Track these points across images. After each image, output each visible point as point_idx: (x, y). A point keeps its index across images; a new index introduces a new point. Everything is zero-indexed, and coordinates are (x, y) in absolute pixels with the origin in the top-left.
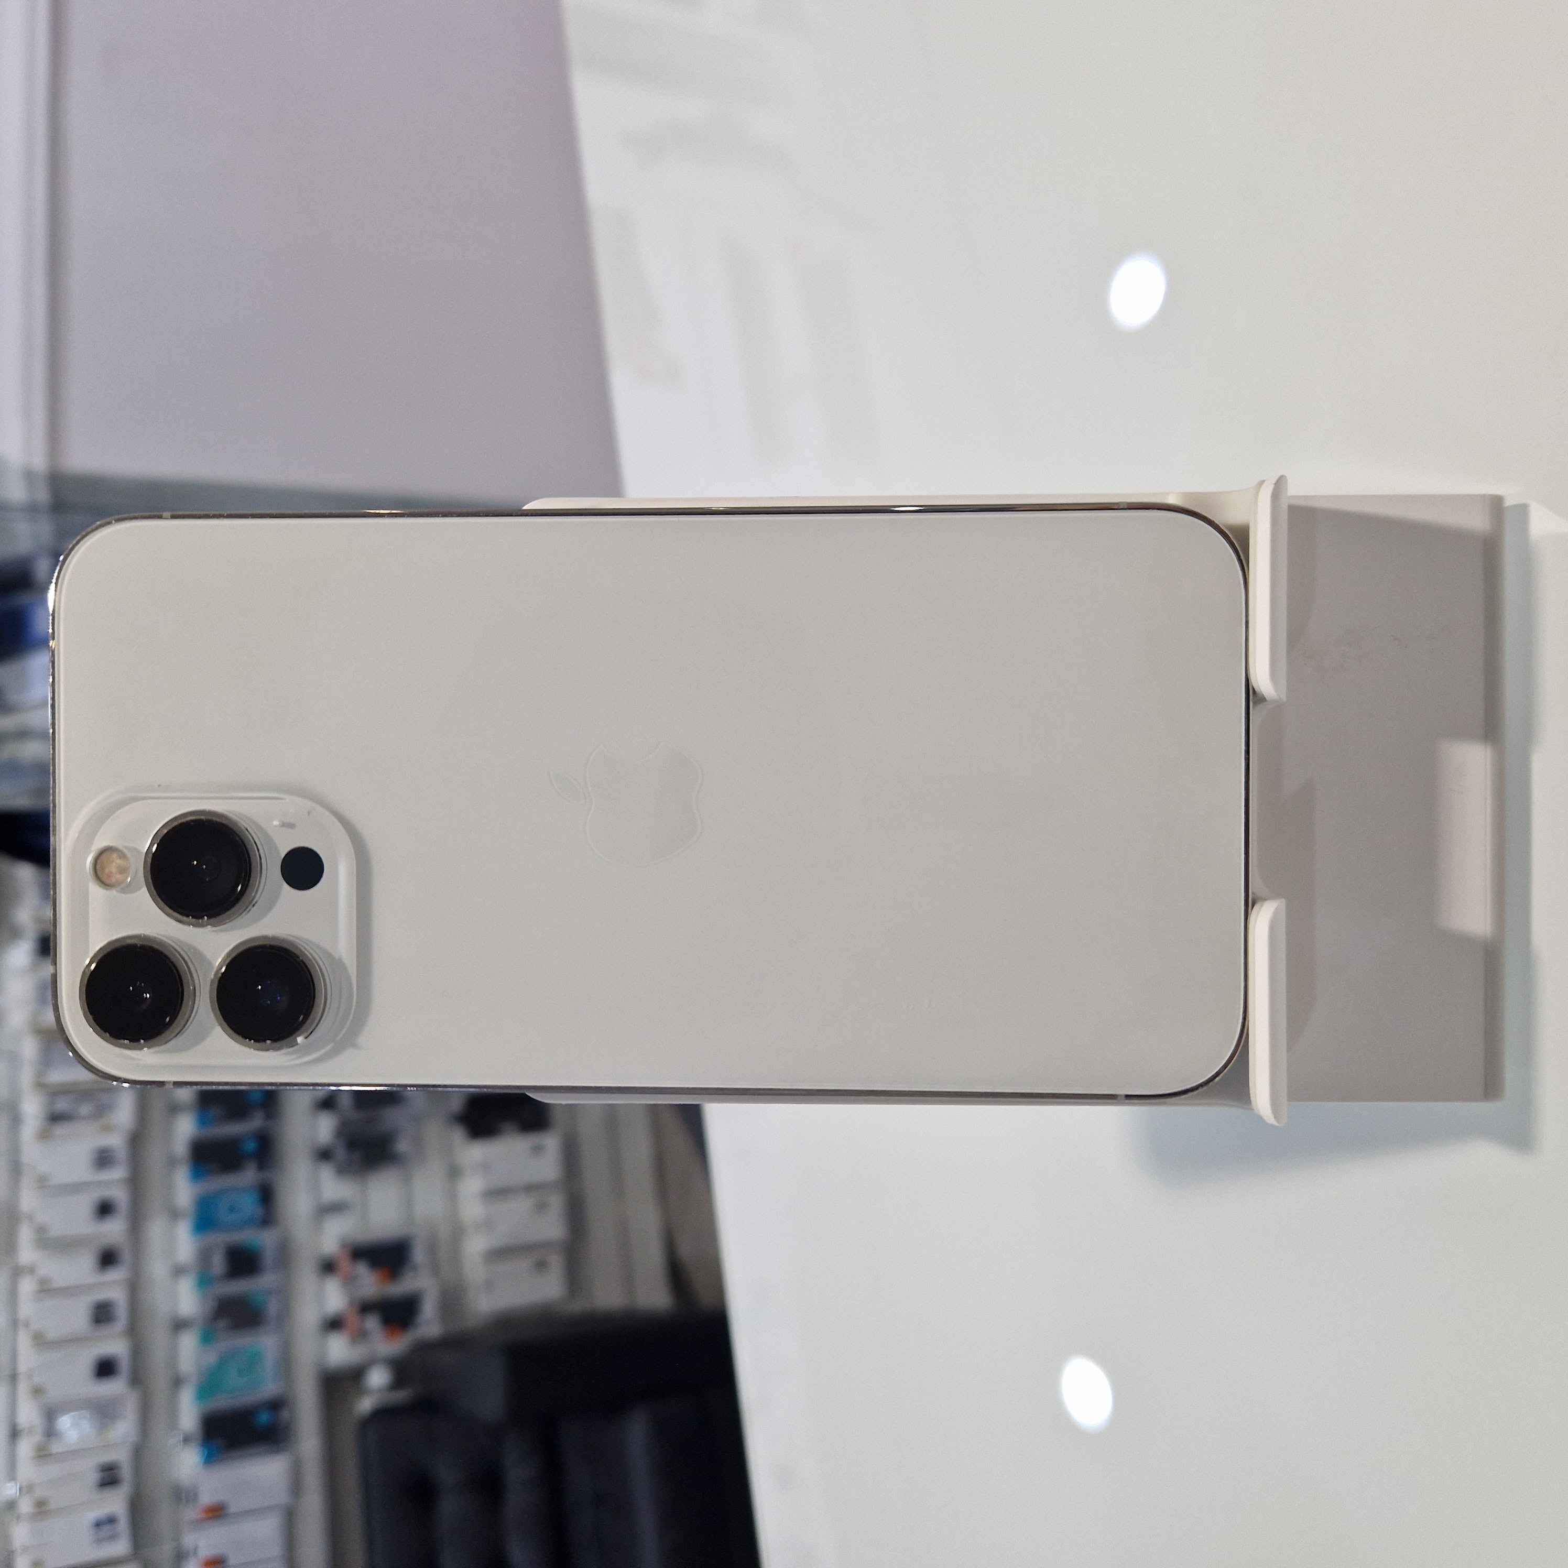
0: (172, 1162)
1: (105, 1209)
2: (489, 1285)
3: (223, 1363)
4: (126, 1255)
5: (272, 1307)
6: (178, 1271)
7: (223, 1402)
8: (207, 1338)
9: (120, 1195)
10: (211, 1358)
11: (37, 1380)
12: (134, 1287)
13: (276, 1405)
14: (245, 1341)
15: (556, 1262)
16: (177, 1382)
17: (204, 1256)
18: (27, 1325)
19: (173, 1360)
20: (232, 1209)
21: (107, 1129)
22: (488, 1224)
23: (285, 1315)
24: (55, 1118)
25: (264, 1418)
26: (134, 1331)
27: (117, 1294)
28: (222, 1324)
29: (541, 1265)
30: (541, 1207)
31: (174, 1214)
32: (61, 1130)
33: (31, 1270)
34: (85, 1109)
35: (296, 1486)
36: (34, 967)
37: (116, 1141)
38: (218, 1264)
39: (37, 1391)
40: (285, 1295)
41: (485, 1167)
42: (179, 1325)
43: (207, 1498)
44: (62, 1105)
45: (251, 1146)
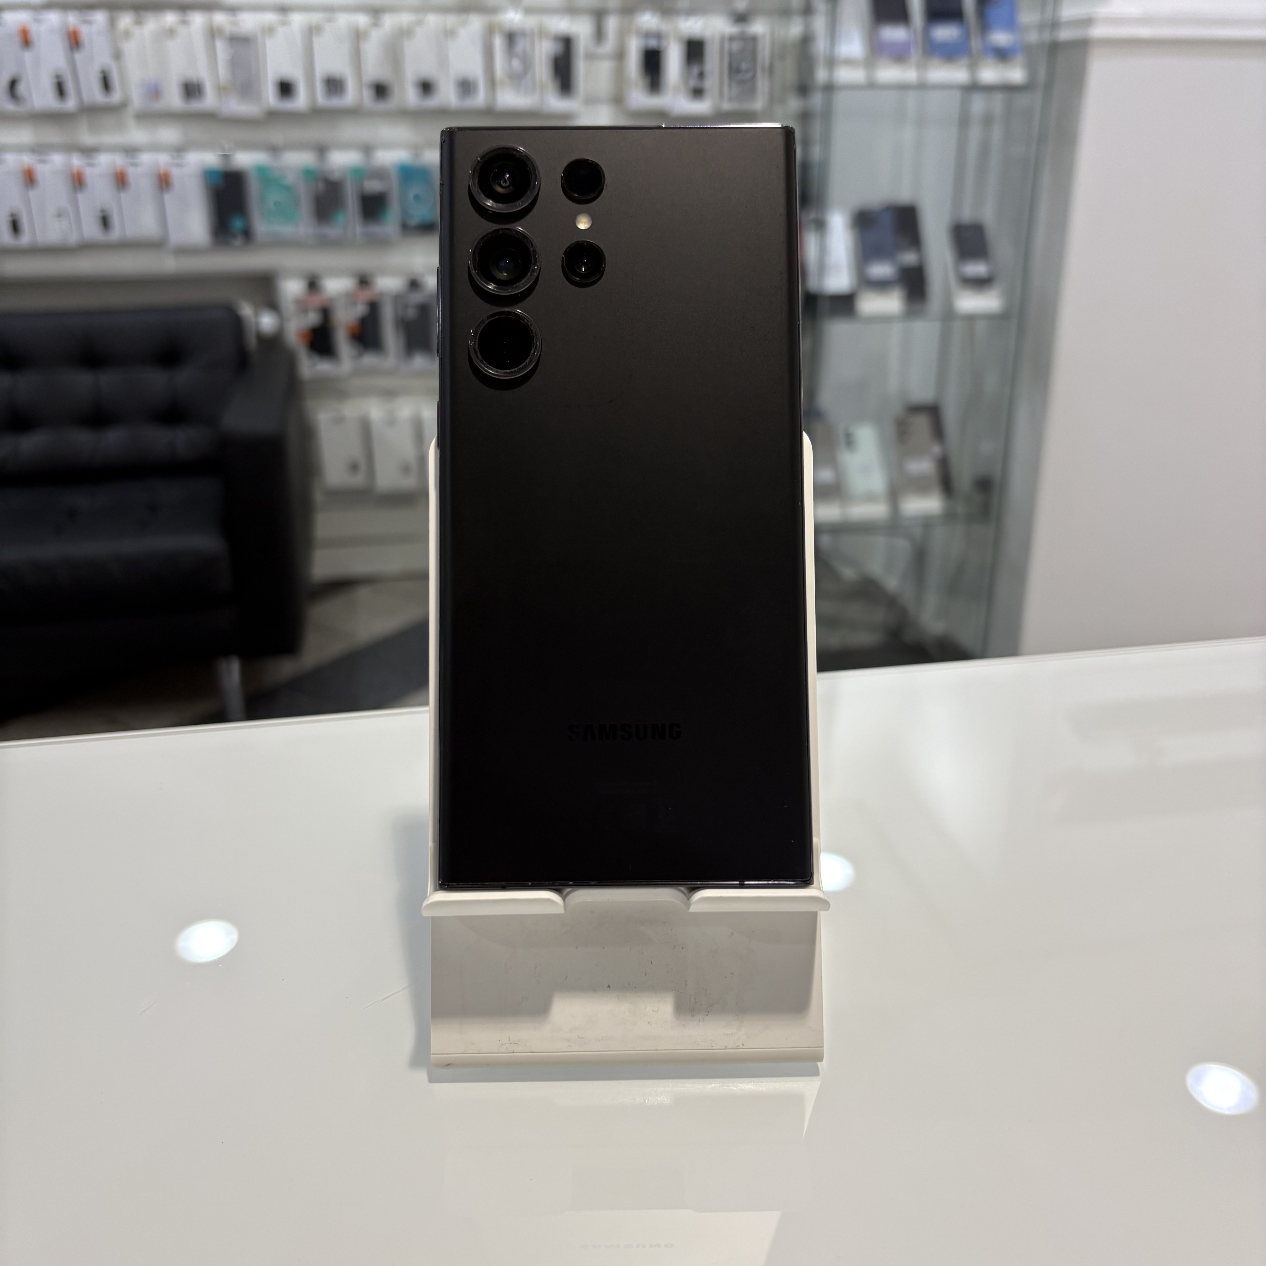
1: (426, 87)
5: (331, 231)
6: (367, 151)
7: (254, 188)
8: (308, 174)
9: (438, 100)
10: (290, 179)
11: (280, 30)
12: (356, 112)
13: (247, 234)
14: (305, 208)
15: (358, 480)
16: (274, 150)
17: (380, 173)
18: (330, 20)
19: (293, 146)
20: (417, 197)
22: (391, 422)
23: (325, 244)
24: (511, 36)
25: (237, 224)
26: (317, 114)
27: (349, 98)
28: (321, 187)
29: (354, 467)
30: (406, 469)
31: (417, 148)
33: (376, 24)
34: (516, 64)
35: (183, 251)
37: (483, 96)
39: (269, 31)
42: (321, 150)
43: (176, 173)
44: (521, 43)
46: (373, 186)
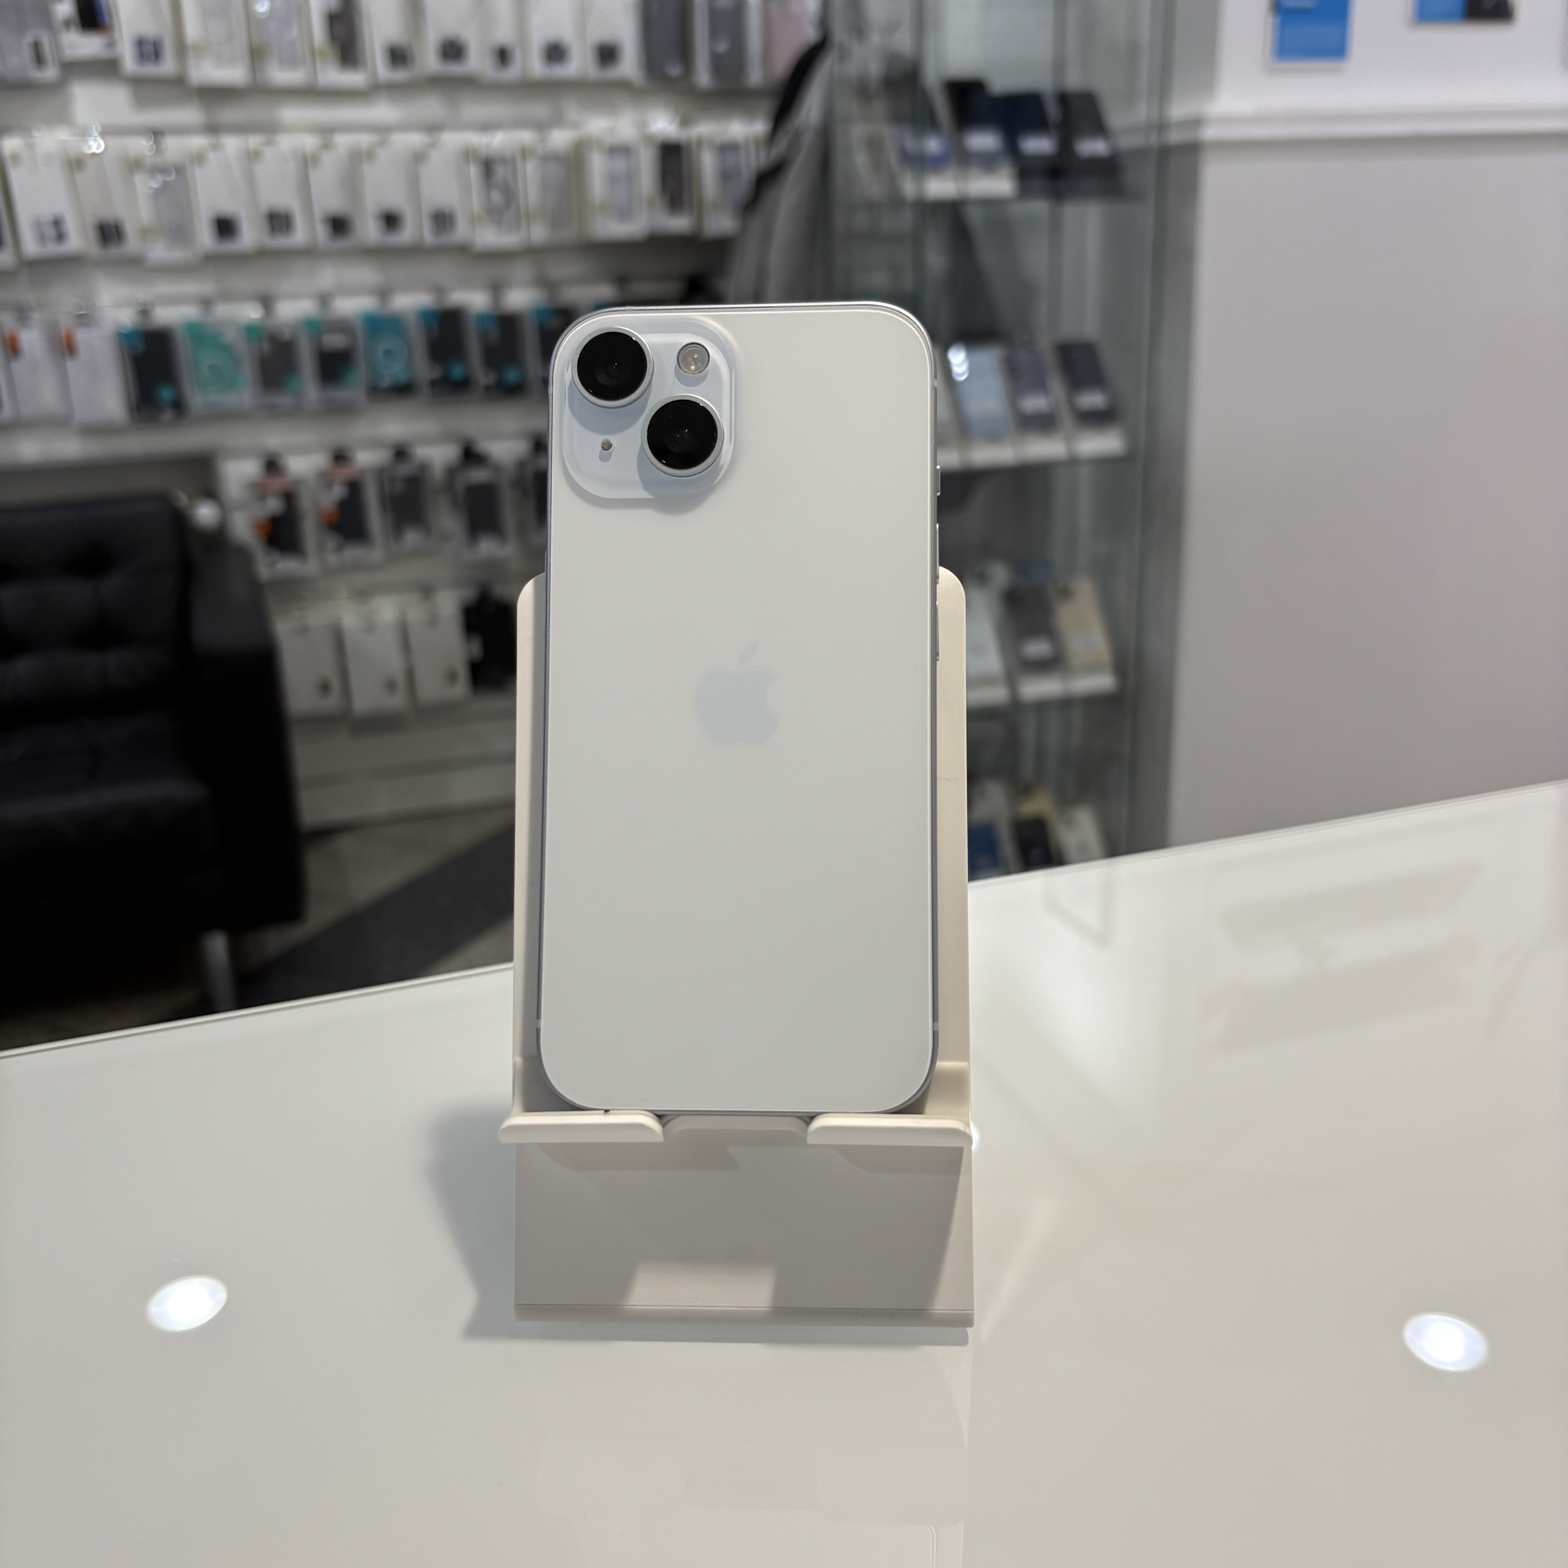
0: (440, 291)
1: (391, 221)
2: (304, 630)
3: (226, 348)
4: (342, 244)
5: (284, 400)
7: (184, 351)
8: (252, 331)
9: (406, 235)
10: (230, 336)
11: (212, 156)
12: (309, 253)
13: (179, 406)
14: (248, 372)
15: (327, 704)
16: (206, 303)
17: (343, 326)
18: (269, 143)
19: (228, 297)
20: (388, 352)
21: (473, 221)
22: (370, 627)
23: (273, 413)
24: (488, 166)
25: (166, 394)
26: (261, 256)
27: (299, 236)
28: (266, 347)
29: (325, 688)
30: (391, 686)
31: (383, 293)
32: (474, 172)
33: (327, 146)
34: (496, 196)
35: (91, 430)
36: (648, 139)
37: (461, 231)
38: (332, 341)
39: (199, 158)
40: (295, 414)
41: (433, 621)
42: (267, 302)
43: (82, 336)
44: (500, 172)
46: (335, 341)
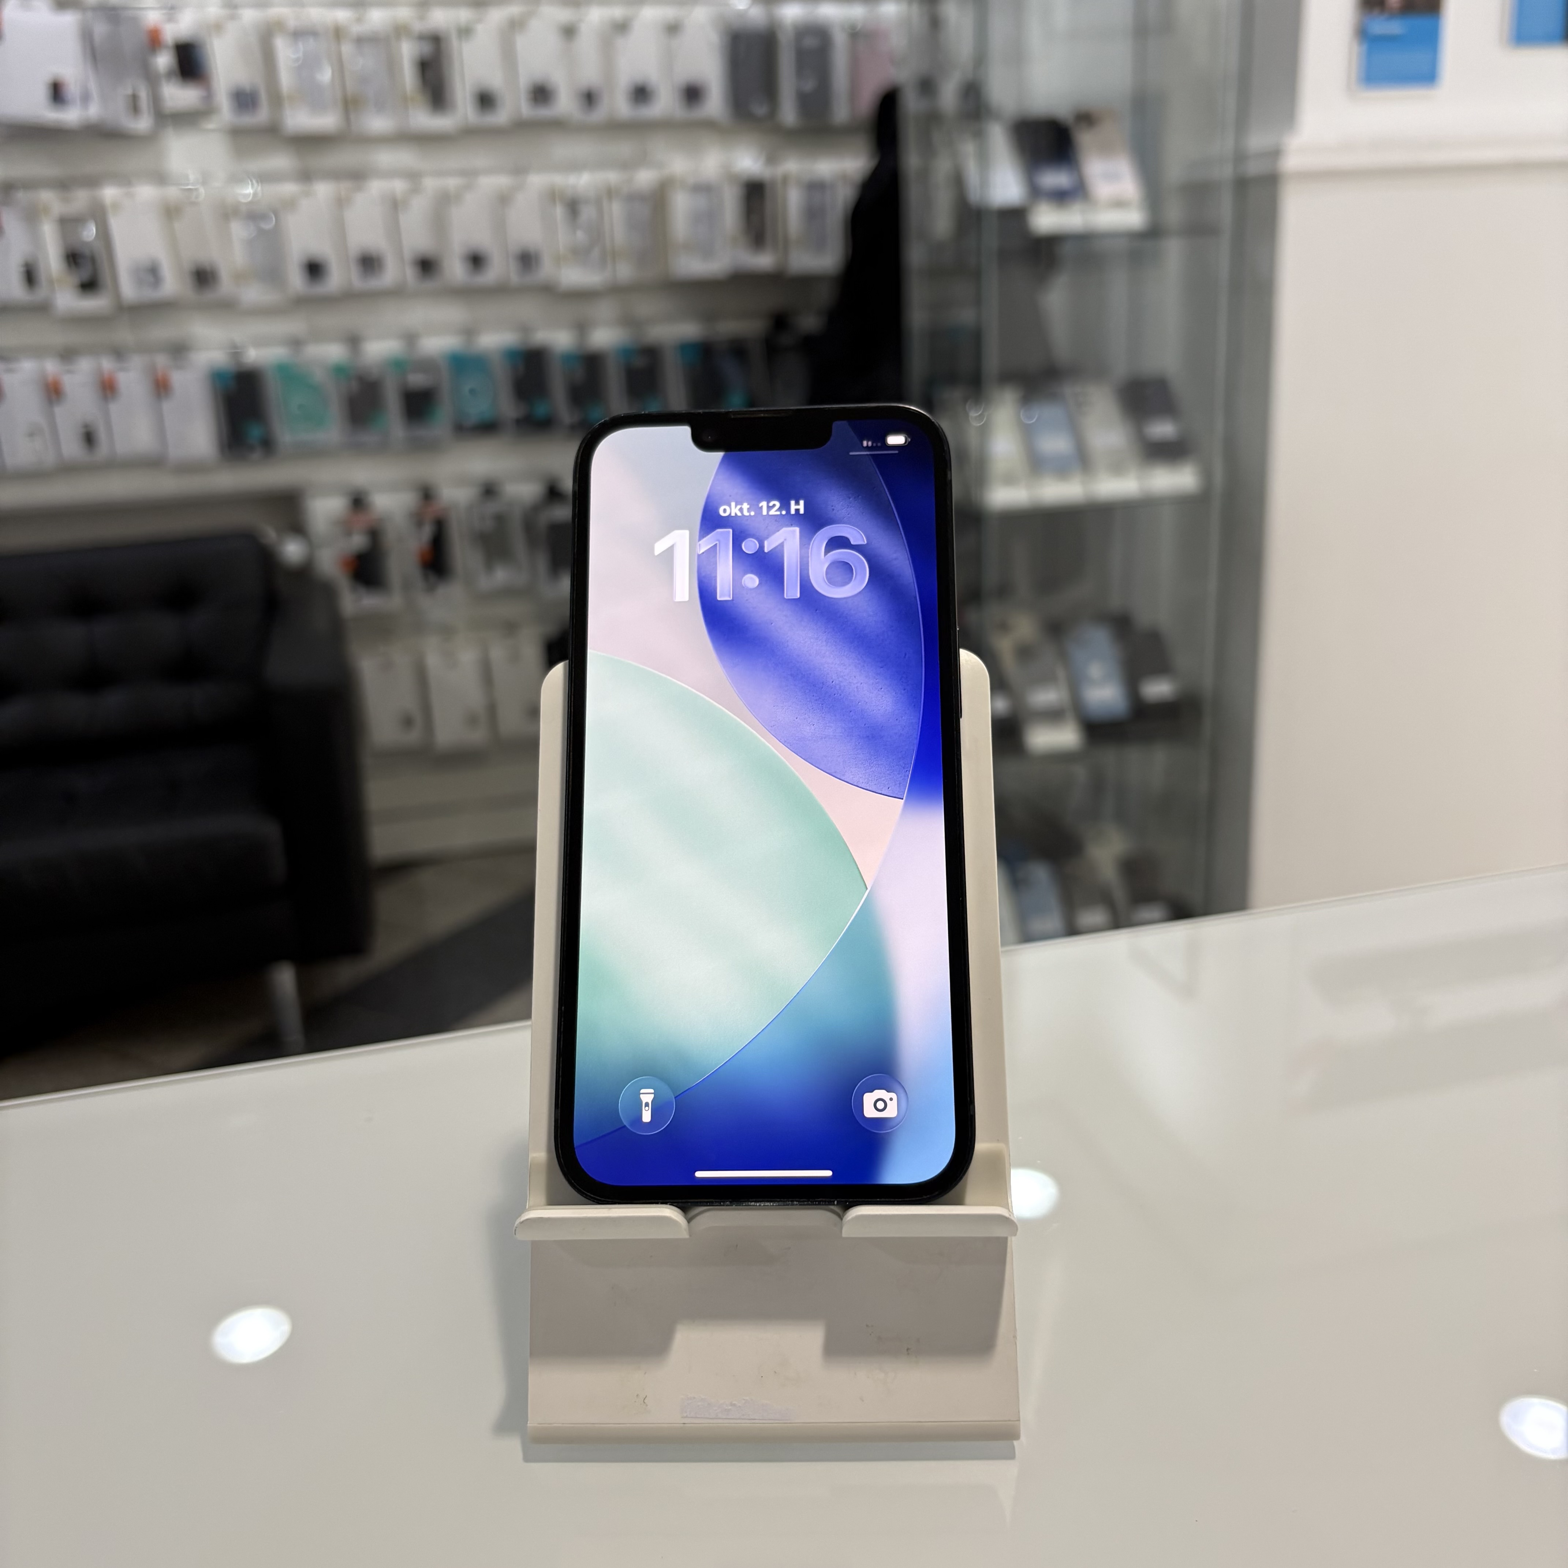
0: (525, 329)
1: (476, 261)
2: (388, 665)
3: (314, 388)
4: (429, 284)
5: (369, 437)
6: (411, 338)
7: (273, 389)
8: (339, 371)
9: (492, 275)
10: (319, 376)
11: (303, 203)
12: (398, 293)
13: (268, 445)
14: (335, 410)
15: (413, 737)
16: (296, 344)
17: (427, 365)
18: (358, 189)
19: (319, 337)
20: (472, 391)
21: (560, 260)
22: (454, 663)
23: (361, 451)
24: (573, 206)
25: (255, 432)
26: (349, 297)
27: (390, 277)
28: (354, 386)
29: (408, 722)
30: (472, 720)
31: (469, 332)
32: (559, 211)
34: (581, 236)
35: (184, 468)
37: (547, 270)
38: (417, 380)
39: (292, 204)
40: (382, 449)
41: (515, 657)
42: (354, 341)
43: (176, 377)
44: (587, 211)
45: (541, 410)
